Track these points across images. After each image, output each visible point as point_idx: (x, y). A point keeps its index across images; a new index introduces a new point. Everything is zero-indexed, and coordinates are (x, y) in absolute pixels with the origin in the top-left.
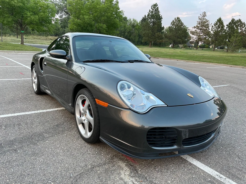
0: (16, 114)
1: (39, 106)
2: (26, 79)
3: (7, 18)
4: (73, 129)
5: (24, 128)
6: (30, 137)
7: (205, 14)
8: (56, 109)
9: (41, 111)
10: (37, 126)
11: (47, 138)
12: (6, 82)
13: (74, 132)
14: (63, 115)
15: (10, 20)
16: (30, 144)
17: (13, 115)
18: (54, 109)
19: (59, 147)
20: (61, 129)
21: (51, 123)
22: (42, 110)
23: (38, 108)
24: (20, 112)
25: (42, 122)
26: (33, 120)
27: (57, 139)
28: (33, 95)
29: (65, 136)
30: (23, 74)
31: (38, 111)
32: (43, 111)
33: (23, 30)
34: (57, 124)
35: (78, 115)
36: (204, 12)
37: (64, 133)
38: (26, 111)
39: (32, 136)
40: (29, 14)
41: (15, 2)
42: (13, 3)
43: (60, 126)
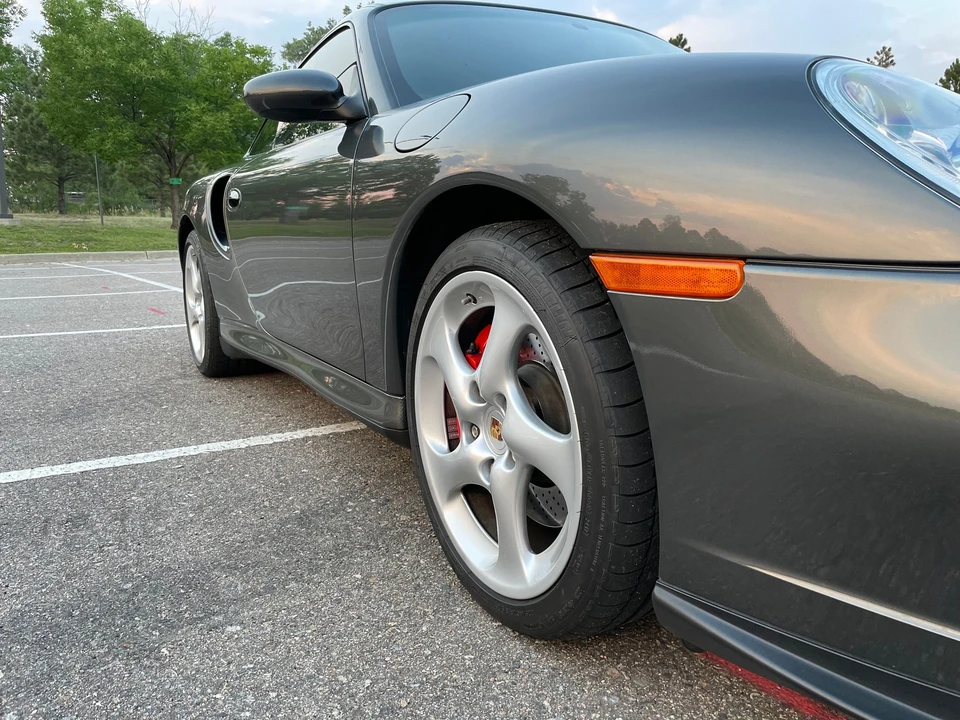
0: (76, 468)
1: (213, 422)
2: (170, 326)
3: (115, 130)
4: (401, 535)
5: (100, 539)
6: (122, 597)
7: (887, 54)
8: (300, 434)
9: (217, 446)
10: (181, 525)
11: (234, 601)
12: (78, 341)
13: (413, 558)
14: (337, 463)
15: (126, 134)
16: (106, 654)
17: (59, 470)
18: (288, 436)
19: (319, 671)
20: (326, 541)
21: (266, 503)
22: (223, 443)
23: (204, 432)
24: (105, 456)
25: (212, 502)
26: (165, 494)
27: (301, 606)
28: (189, 382)
29: (359, 587)
30: (162, 313)
31: (203, 449)
32: (228, 447)
33: (178, 176)
34: (303, 512)
35: (431, 437)
36: (884, 48)
37: (348, 567)
38: (136, 448)
39: (137, 589)
40: (194, 107)
41: (141, 68)
42: (135, 70)
43: (321, 521)
